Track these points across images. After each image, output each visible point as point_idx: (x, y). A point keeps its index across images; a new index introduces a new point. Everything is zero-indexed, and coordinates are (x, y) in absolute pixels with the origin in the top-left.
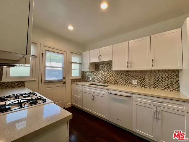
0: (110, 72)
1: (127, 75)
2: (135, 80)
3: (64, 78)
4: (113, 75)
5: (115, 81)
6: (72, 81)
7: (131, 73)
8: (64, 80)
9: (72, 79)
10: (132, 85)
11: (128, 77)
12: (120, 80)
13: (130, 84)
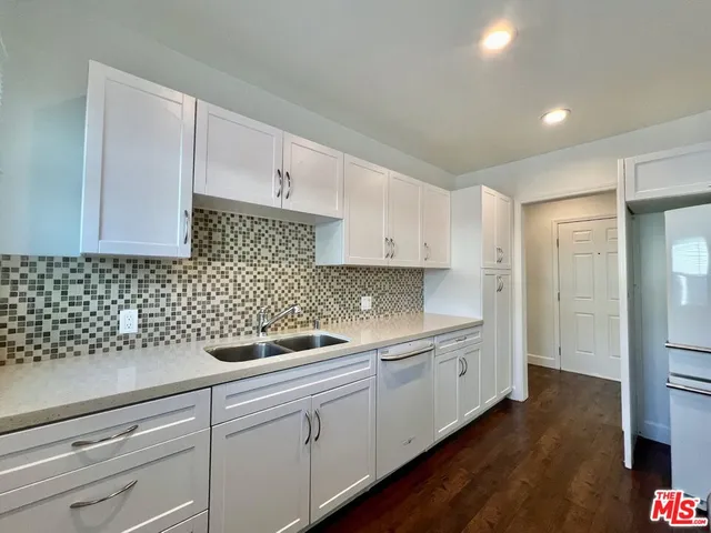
0: (289, 271)
1: (348, 281)
2: (367, 297)
4: (303, 283)
5: (311, 311)
7: (357, 275)
10: (361, 316)
11: (353, 290)
12: (327, 303)
13: (357, 313)
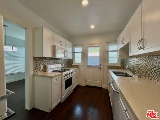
3: (101, 65)
6: (108, 67)
8: (101, 67)
9: (109, 66)
